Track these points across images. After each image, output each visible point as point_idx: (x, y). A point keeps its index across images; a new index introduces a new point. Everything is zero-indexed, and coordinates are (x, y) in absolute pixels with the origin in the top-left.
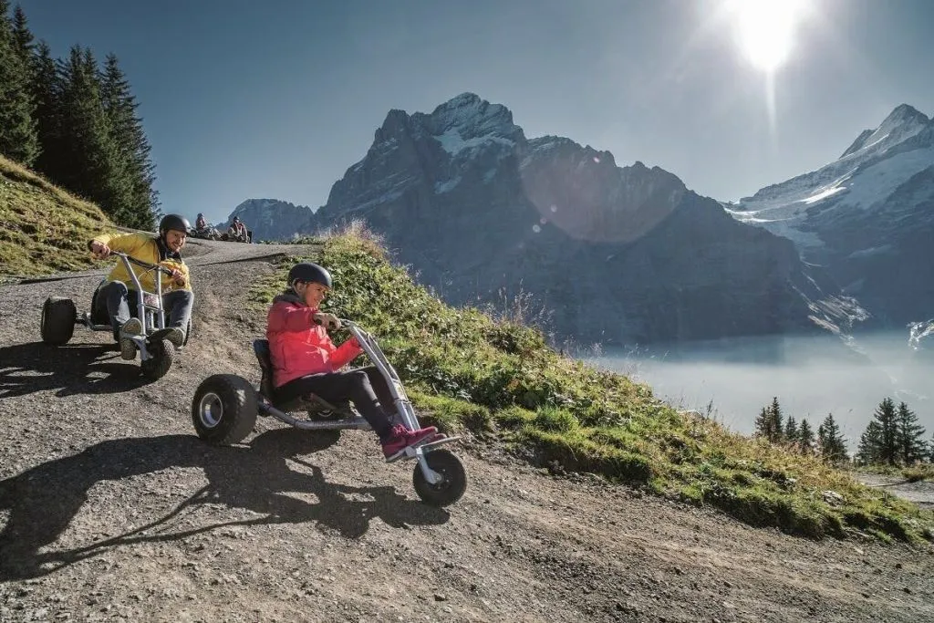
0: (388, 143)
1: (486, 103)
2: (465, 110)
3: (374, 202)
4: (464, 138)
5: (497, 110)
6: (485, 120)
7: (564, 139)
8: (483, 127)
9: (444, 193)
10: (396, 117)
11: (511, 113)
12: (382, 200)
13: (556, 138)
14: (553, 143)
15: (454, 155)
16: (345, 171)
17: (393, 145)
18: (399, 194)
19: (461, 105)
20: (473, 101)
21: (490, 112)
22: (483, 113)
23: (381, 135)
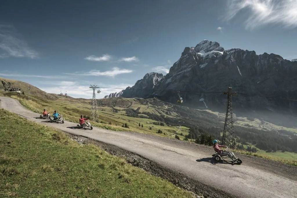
0: (185, 56)
1: (211, 42)
2: (205, 45)
3: (183, 71)
4: (206, 52)
5: (214, 43)
6: (211, 47)
7: (238, 49)
8: (211, 48)
9: (203, 68)
10: (187, 49)
11: (219, 44)
12: (185, 71)
13: (235, 49)
14: (234, 51)
15: (204, 57)
16: (173, 64)
17: (187, 56)
18: (190, 69)
19: (203, 44)
20: (207, 42)
21: (212, 44)
22: (210, 45)
23: (183, 54)
